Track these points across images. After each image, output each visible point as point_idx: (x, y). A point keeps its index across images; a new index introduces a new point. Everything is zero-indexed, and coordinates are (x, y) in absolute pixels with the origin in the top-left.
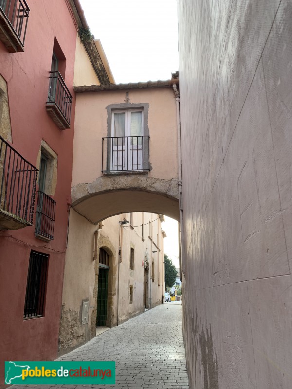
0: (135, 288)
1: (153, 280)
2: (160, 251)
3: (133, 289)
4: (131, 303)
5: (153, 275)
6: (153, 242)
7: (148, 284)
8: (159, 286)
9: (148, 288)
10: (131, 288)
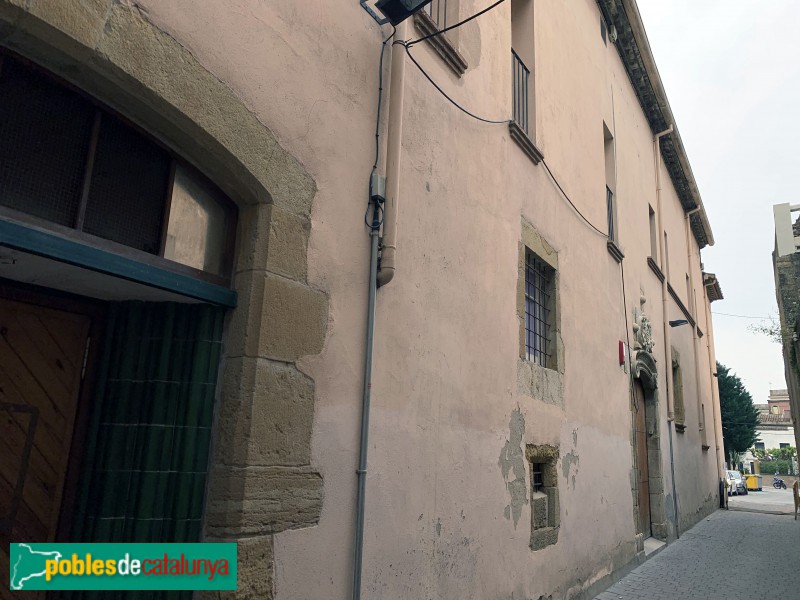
0: (573, 457)
1: (680, 429)
2: (700, 334)
3: (559, 467)
4: (537, 544)
5: (679, 410)
6: (670, 290)
7: (656, 441)
8: (705, 448)
9: (657, 457)
10: (542, 469)
